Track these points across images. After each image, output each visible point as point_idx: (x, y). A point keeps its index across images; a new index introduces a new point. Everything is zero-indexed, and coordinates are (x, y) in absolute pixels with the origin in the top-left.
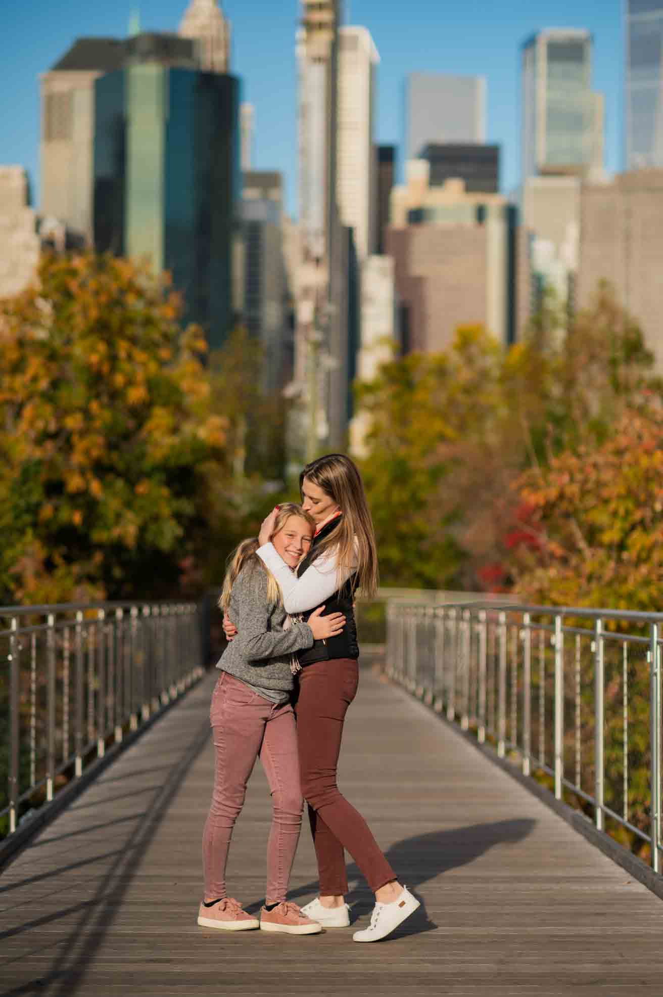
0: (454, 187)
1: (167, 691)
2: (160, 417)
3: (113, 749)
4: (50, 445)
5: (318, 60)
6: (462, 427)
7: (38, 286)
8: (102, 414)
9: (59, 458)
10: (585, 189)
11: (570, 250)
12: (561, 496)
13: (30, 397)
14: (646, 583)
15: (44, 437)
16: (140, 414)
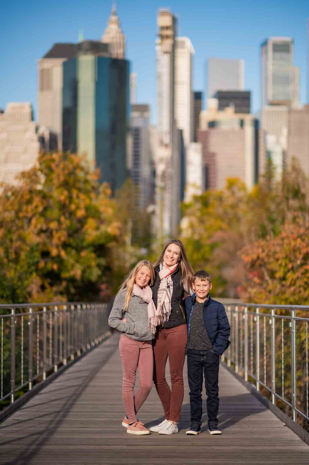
0: (230, 111)
1: (94, 341)
2: (91, 223)
3: (70, 362)
4: (43, 236)
5: (166, 52)
6: (230, 224)
7: (38, 166)
8: (66, 222)
9: (47, 241)
10: (290, 112)
11: (284, 140)
12: (258, 258)
13: (34, 215)
14: (293, 294)
15: (41, 231)
16: (82, 222)
